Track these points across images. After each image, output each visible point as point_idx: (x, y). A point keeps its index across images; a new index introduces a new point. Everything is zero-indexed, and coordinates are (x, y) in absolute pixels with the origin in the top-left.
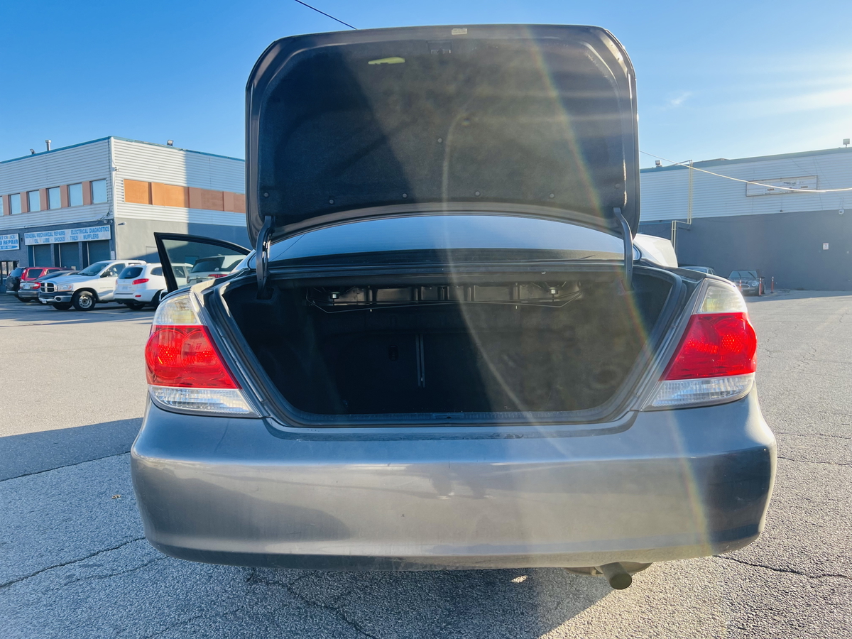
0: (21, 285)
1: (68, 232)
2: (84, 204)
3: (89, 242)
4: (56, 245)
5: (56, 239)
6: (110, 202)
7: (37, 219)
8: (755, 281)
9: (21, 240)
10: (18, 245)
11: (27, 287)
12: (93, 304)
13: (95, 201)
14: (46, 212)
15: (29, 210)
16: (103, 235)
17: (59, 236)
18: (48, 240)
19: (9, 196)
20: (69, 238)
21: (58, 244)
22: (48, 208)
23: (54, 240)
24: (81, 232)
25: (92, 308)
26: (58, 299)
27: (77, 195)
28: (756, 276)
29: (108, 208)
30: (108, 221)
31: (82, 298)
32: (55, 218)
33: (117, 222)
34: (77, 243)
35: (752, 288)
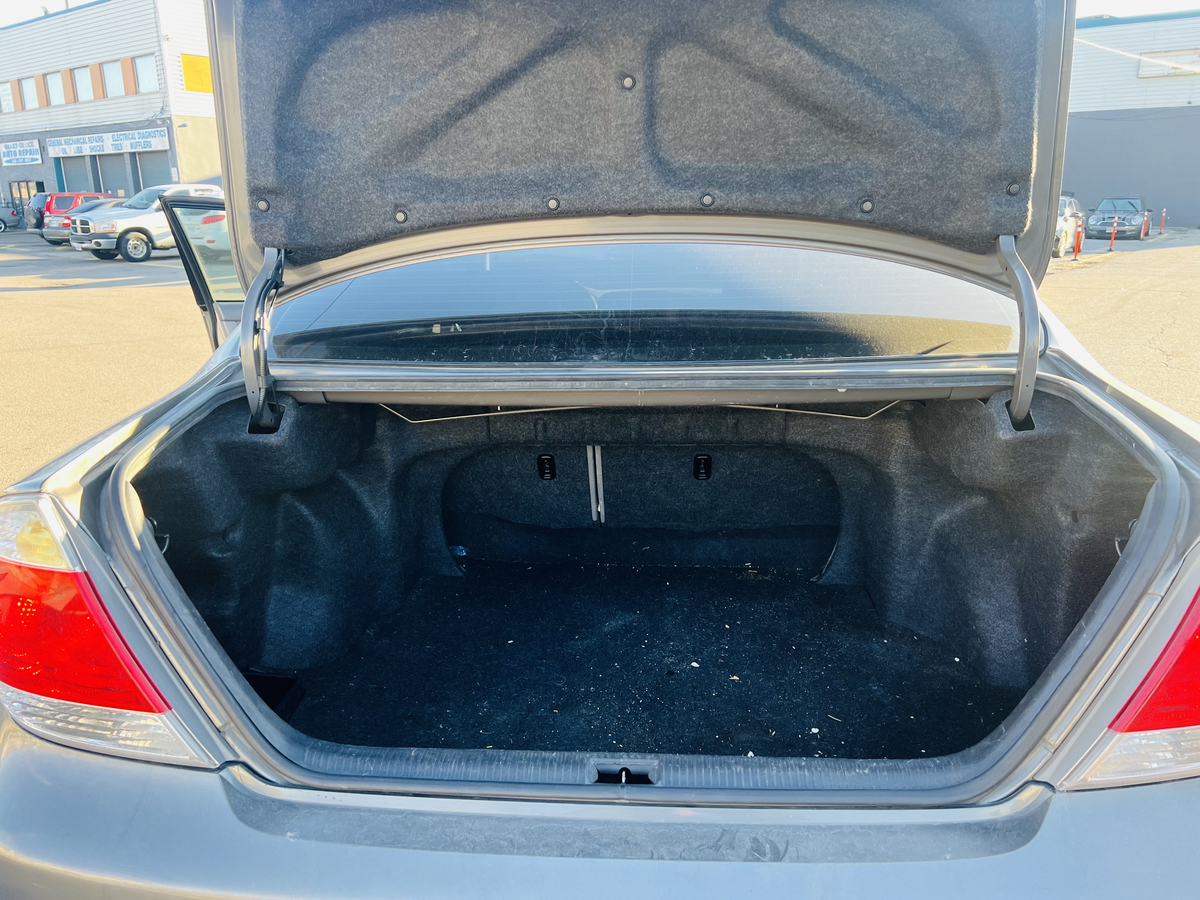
0: (46, 220)
1: (108, 138)
2: (127, 94)
3: (140, 153)
4: (93, 157)
5: (92, 149)
6: (163, 90)
7: (62, 118)
8: (1137, 217)
9: (43, 149)
10: (39, 157)
11: (55, 225)
12: (148, 253)
13: (143, 89)
14: (73, 106)
15: (48, 104)
16: (158, 143)
17: (95, 144)
18: (80, 149)
19: (19, 81)
20: (111, 147)
21: (95, 156)
22: (76, 100)
23: (89, 150)
24: (127, 138)
25: (147, 258)
26: (99, 244)
27: (115, 79)
28: (1139, 209)
29: (161, 100)
30: (164, 120)
31: (130, 242)
32: (88, 115)
33: (176, 123)
34: (122, 154)
35: (1131, 228)
